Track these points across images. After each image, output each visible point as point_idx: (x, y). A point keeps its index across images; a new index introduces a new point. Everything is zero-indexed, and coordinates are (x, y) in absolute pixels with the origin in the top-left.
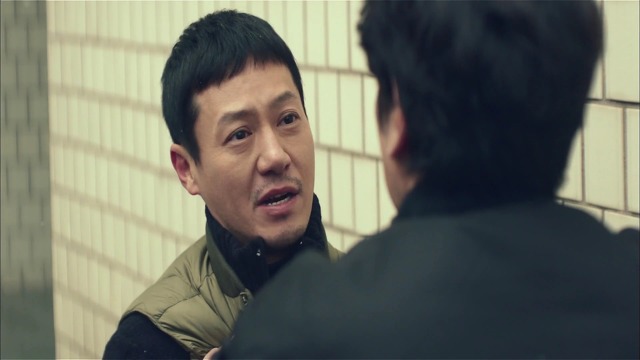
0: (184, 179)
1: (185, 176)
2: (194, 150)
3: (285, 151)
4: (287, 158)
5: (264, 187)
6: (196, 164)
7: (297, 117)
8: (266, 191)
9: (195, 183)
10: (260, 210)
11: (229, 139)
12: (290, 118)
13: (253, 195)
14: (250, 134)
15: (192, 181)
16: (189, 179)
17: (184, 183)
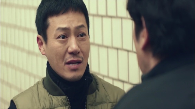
0: (40, 48)
1: (41, 47)
3: (79, 47)
4: (79, 50)
5: (69, 58)
7: (85, 35)
8: (70, 60)
9: (44, 51)
10: (67, 66)
11: (59, 37)
12: (83, 35)
13: (65, 60)
14: (67, 37)
15: (43, 50)
16: (42, 49)
17: (40, 49)
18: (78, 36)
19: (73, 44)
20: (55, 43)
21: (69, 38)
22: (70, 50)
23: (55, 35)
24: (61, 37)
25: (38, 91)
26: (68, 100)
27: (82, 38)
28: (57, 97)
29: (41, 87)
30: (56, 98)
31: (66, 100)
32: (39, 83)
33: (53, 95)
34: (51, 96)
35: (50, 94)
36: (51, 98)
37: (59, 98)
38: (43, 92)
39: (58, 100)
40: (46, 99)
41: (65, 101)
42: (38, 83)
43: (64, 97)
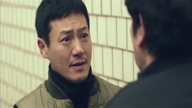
0: (42, 51)
1: (42, 50)
2: (48, 42)
6: (48, 47)
9: (47, 54)
11: (62, 40)
14: (70, 40)
15: (45, 53)
16: (44, 52)
17: (42, 53)
18: (81, 38)
19: (77, 46)
20: (58, 47)
21: (72, 40)
22: (74, 52)
23: (59, 39)
24: (64, 40)
25: (41, 94)
26: (72, 104)
27: (85, 39)
28: (60, 100)
29: (44, 90)
30: (60, 102)
31: (70, 103)
32: (42, 86)
33: (57, 98)
34: (55, 99)
35: (53, 97)
36: (55, 102)
37: (63, 101)
38: (47, 95)
39: (62, 103)
40: (49, 103)
41: (68, 105)
42: (40, 87)
43: (68, 100)
